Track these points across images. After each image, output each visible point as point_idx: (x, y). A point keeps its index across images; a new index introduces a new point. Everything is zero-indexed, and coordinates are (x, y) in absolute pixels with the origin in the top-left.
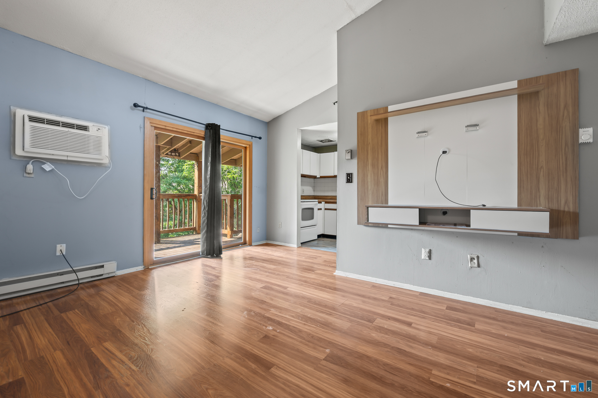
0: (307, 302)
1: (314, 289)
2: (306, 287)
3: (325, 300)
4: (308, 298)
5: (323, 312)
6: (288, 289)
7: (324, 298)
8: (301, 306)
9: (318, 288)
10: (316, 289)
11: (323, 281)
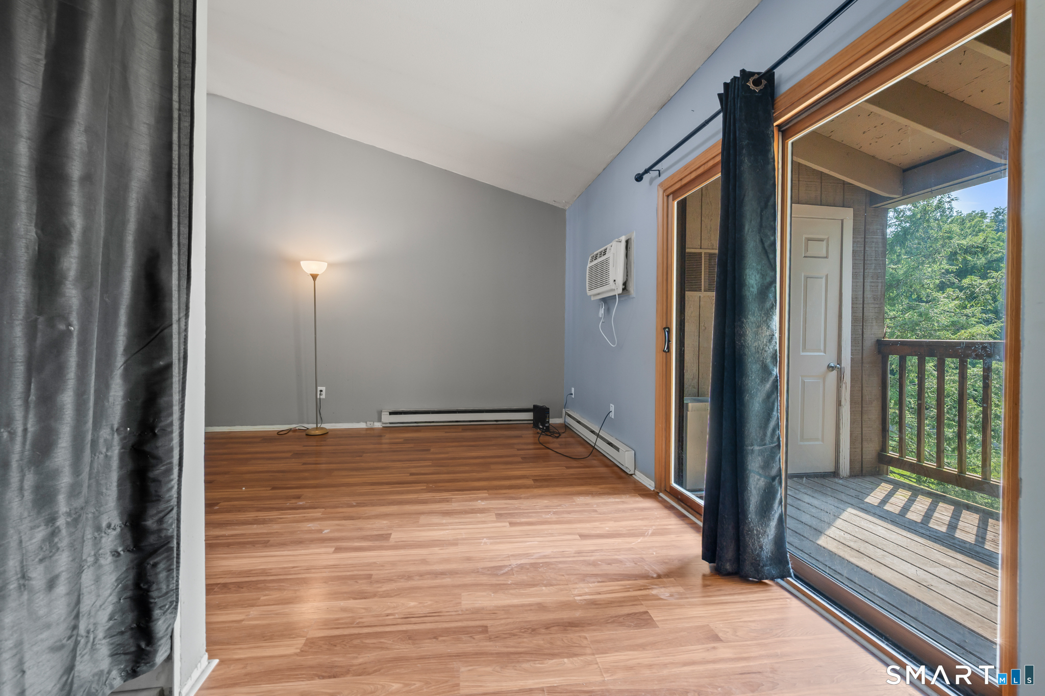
0: (269, 541)
1: (271, 569)
2: (293, 567)
3: (233, 553)
4: (272, 546)
5: (232, 536)
6: (333, 549)
7: (236, 558)
8: (277, 532)
9: (257, 574)
10: (264, 572)
11: (252, 606)
